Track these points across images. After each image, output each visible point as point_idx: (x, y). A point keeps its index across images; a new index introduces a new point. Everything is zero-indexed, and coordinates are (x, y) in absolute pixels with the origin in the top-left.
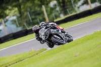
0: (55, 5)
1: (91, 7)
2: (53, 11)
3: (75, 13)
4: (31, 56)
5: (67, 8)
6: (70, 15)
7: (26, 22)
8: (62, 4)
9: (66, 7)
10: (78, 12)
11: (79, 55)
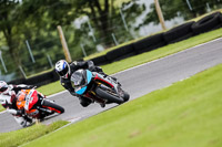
0: (86, 25)
1: (163, 27)
2: (82, 38)
3: (129, 43)
4: (33, 136)
5: (112, 32)
6: (119, 46)
7: (23, 63)
8: (100, 23)
9: (109, 29)
10: (137, 40)
11: (139, 133)
